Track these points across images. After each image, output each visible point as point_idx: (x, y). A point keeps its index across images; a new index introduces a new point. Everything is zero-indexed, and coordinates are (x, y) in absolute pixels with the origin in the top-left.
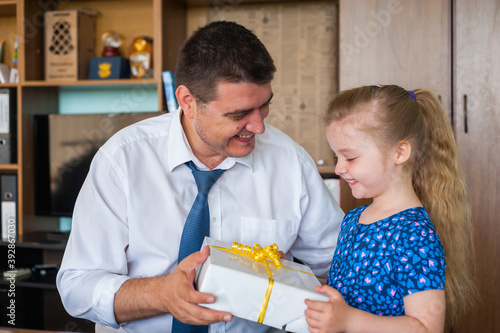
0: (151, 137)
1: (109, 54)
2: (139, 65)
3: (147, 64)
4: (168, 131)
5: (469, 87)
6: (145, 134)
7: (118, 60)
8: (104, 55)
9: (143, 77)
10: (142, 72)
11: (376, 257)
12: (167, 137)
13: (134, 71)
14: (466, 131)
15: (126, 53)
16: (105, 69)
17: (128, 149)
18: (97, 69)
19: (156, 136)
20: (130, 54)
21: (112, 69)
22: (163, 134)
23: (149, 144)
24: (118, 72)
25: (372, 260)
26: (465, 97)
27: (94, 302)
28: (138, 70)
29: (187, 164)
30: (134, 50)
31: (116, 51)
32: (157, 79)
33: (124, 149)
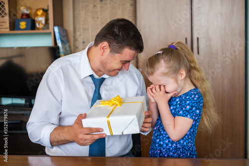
0: (73, 62)
1: (25, 17)
2: (40, 22)
3: (44, 22)
4: (80, 60)
5: (199, 34)
6: (70, 61)
7: (29, 20)
8: (22, 17)
9: (43, 29)
10: (41, 26)
11: (176, 107)
12: (80, 63)
13: (37, 26)
14: (198, 53)
15: (33, 16)
16: (23, 25)
17: (63, 68)
18: (19, 25)
19: (75, 62)
20: (35, 17)
21: (26, 25)
22: (78, 61)
23: (72, 67)
24: (30, 26)
25: (175, 109)
26: (198, 38)
27: (42, 136)
28: (39, 25)
29: (90, 76)
30: (37, 15)
31: (28, 16)
32: (51, 30)
33: (62, 68)
